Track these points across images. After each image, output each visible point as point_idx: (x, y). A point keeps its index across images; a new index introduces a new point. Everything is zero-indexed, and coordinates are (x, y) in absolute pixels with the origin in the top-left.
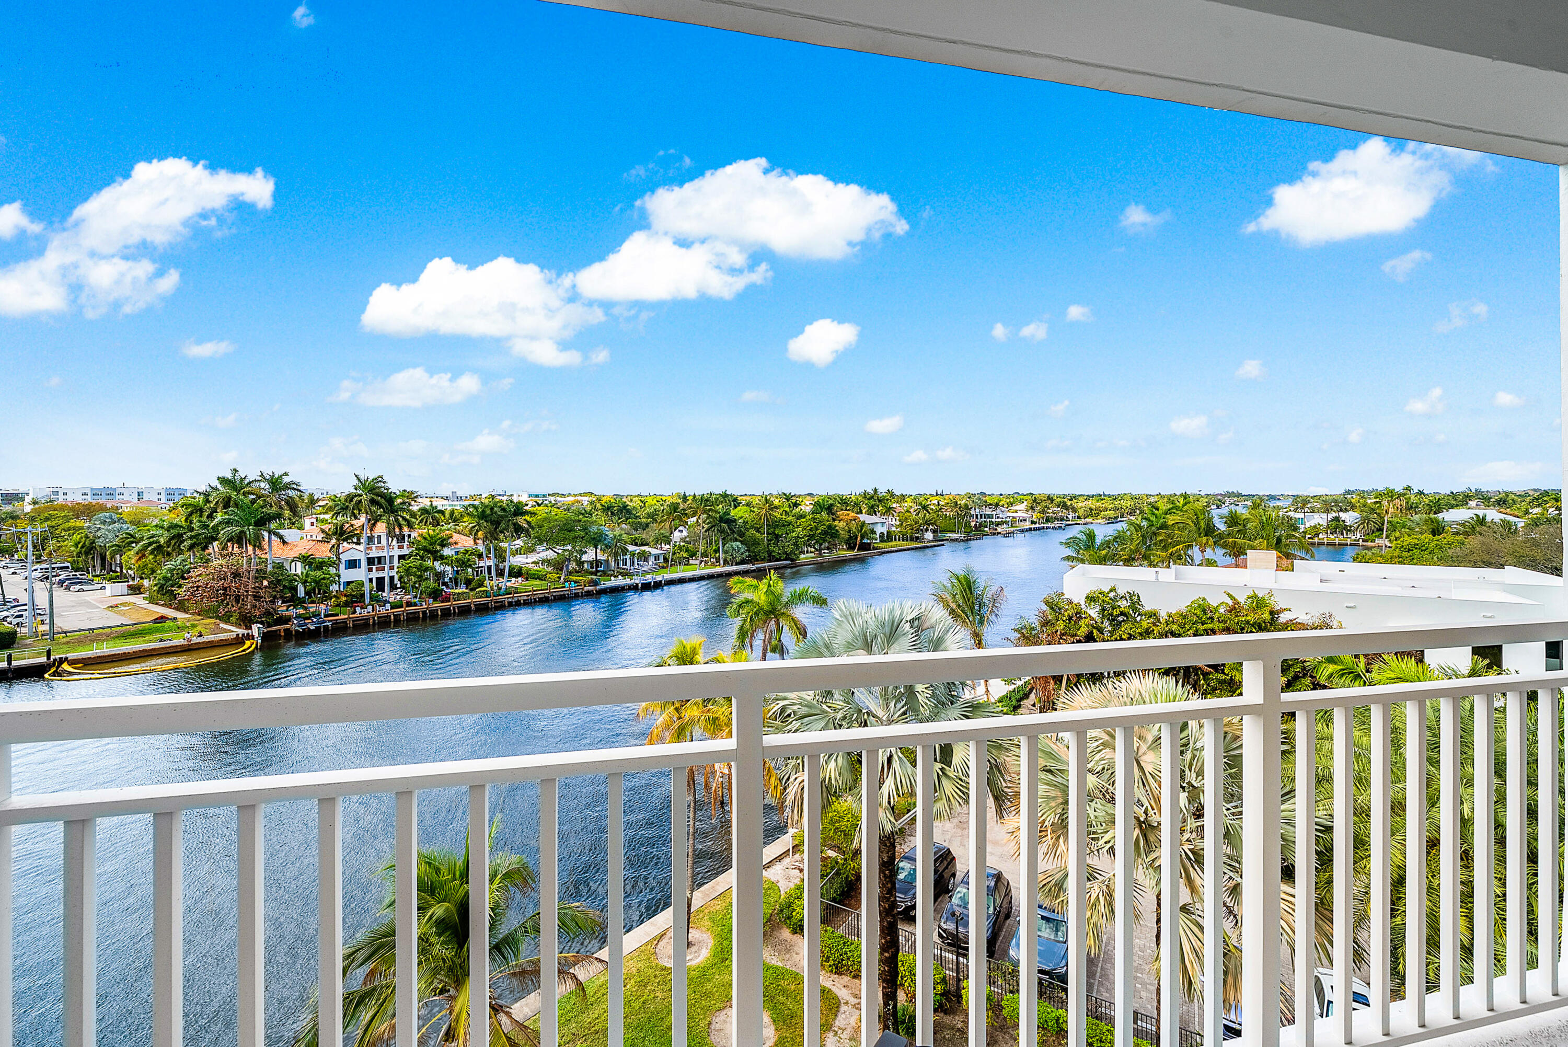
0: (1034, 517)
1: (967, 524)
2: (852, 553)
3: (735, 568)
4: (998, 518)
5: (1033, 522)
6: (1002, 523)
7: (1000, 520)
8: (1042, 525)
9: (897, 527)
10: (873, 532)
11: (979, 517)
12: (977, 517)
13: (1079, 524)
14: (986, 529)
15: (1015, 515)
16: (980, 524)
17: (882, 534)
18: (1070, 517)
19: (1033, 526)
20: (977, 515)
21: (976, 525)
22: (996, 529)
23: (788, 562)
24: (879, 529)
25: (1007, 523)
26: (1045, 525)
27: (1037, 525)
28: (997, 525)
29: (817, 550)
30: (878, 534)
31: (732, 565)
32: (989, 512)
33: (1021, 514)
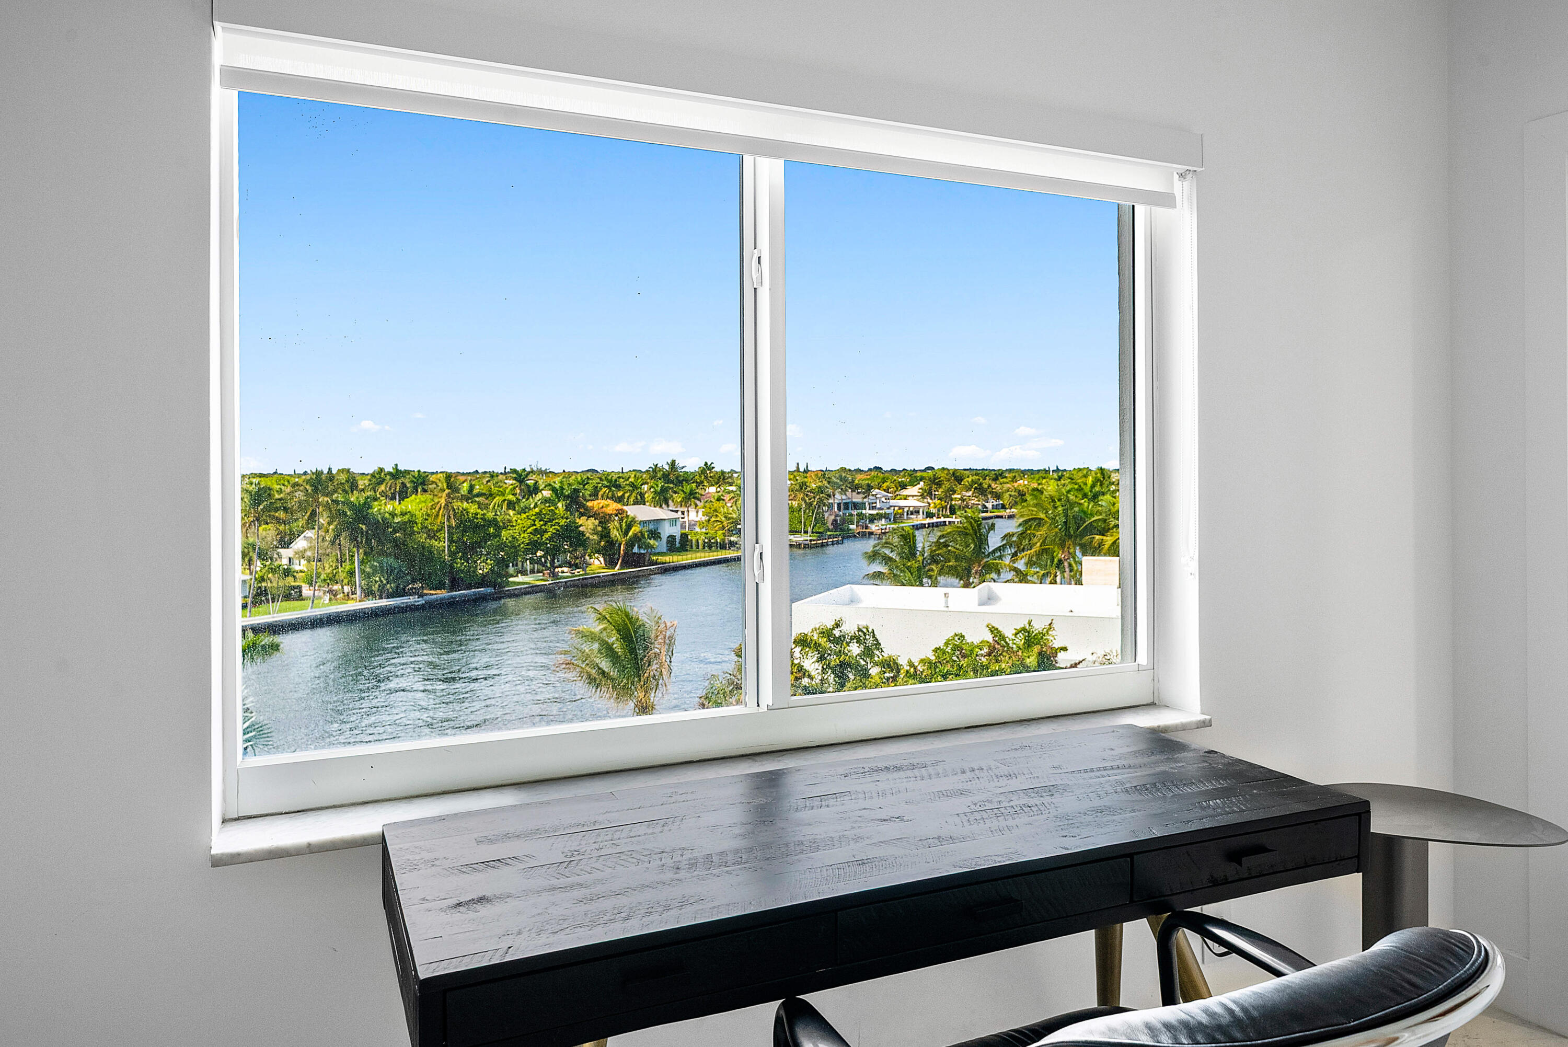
0: (932, 505)
1: (820, 520)
2: (612, 572)
3: (384, 602)
4: (874, 508)
5: (929, 515)
6: (880, 517)
7: (874, 512)
8: (942, 519)
9: (701, 524)
10: (655, 535)
11: (842, 507)
12: (839, 508)
13: (1001, 517)
14: (852, 527)
15: (902, 503)
16: (844, 521)
17: (671, 539)
18: (989, 505)
19: (928, 521)
20: (839, 505)
21: (835, 520)
22: (867, 527)
23: (490, 590)
24: (667, 530)
25: (886, 516)
26: (947, 520)
27: (935, 520)
28: (872, 521)
29: (547, 569)
30: (664, 539)
31: (381, 598)
32: (858, 499)
33: (912, 503)
